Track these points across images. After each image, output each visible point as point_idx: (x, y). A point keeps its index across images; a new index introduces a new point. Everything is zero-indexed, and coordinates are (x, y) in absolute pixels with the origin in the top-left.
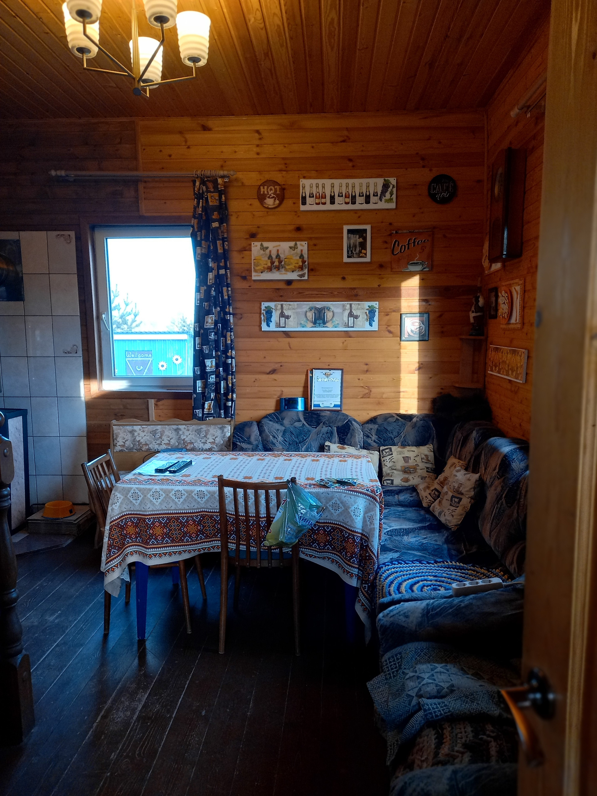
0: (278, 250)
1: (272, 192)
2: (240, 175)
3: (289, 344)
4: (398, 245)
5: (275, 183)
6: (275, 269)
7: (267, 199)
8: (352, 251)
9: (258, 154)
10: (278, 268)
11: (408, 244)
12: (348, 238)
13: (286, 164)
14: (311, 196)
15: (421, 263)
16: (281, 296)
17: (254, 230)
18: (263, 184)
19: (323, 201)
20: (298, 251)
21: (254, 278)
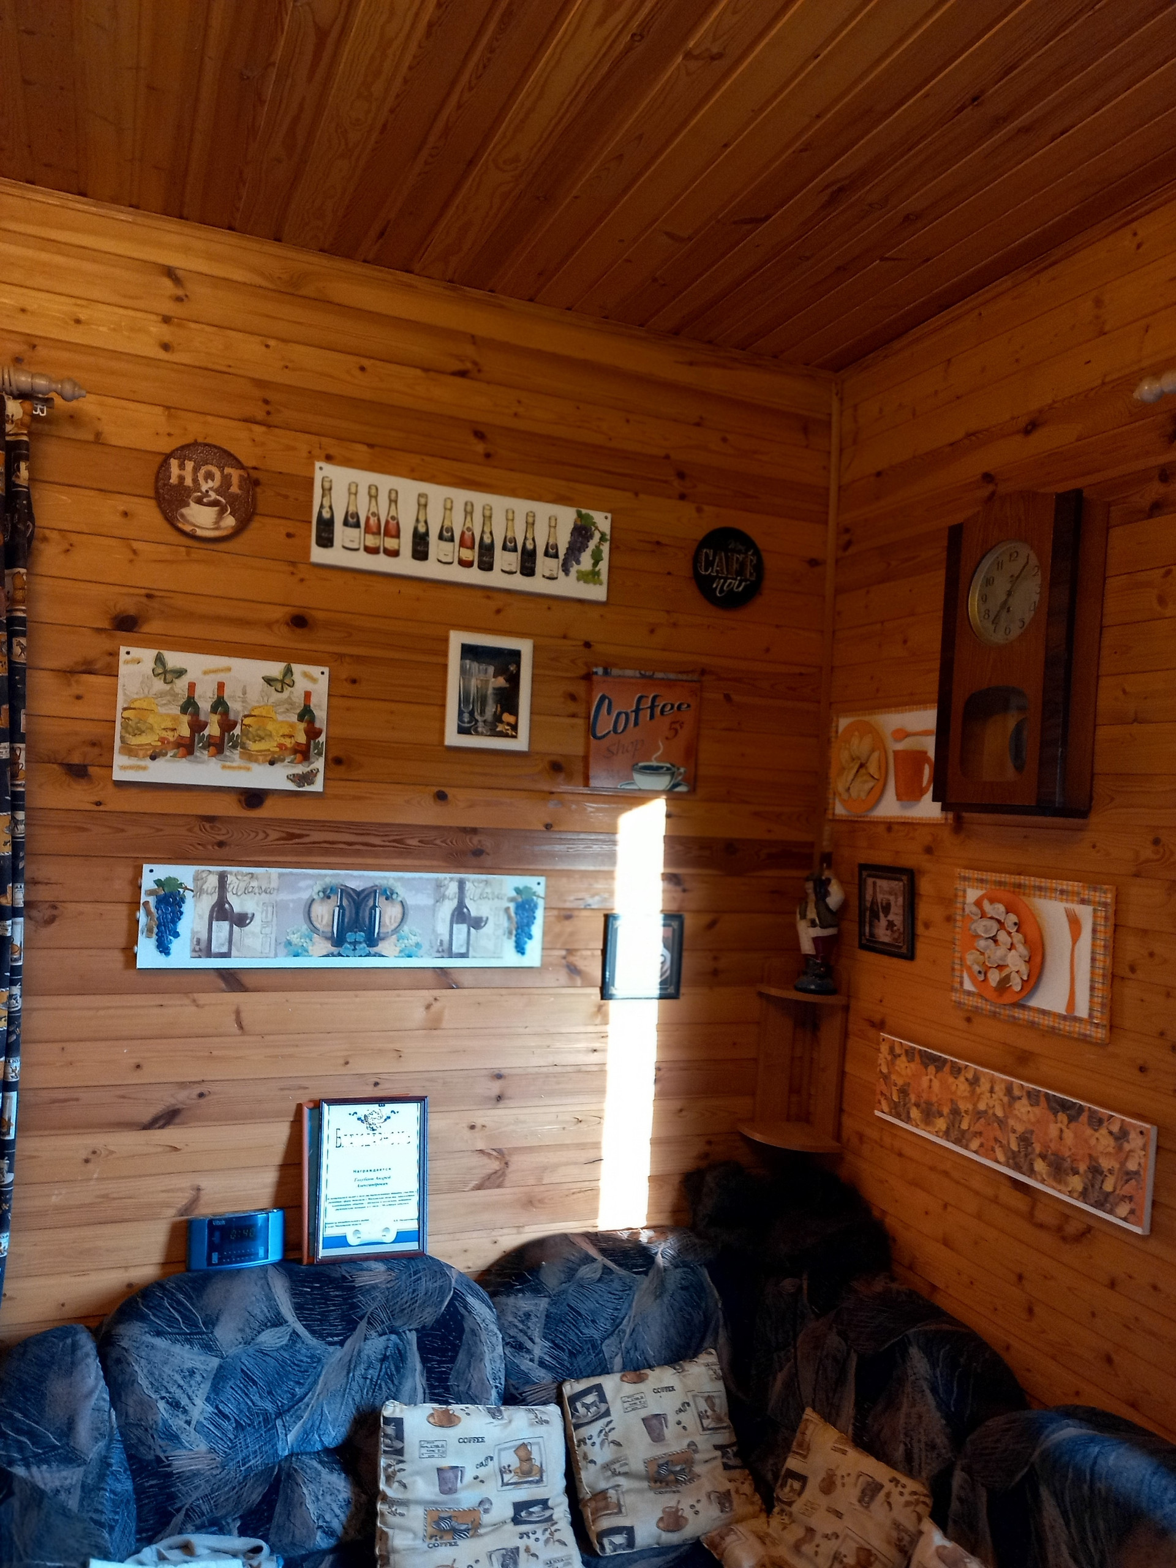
0: (221, 686)
1: (210, 484)
2: (89, 405)
3: (238, 1013)
4: (609, 712)
5: (227, 458)
6: (204, 748)
7: (193, 504)
8: (472, 713)
9: (166, 347)
10: (217, 747)
11: (637, 711)
12: (464, 672)
13: (266, 402)
14: (353, 521)
15: (668, 769)
16: (221, 844)
17: (129, 605)
18: (182, 453)
19: (391, 543)
20: (296, 694)
21: (118, 775)
